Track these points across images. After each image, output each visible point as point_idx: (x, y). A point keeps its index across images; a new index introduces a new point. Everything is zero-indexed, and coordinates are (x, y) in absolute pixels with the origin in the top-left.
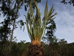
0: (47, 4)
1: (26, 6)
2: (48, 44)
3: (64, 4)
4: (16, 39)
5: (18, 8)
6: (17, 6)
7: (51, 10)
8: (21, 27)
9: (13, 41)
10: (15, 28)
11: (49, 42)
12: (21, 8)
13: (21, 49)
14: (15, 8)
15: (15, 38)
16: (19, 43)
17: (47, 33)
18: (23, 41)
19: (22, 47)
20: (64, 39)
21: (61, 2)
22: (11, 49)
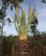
0: (30, 6)
1: (12, 7)
2: (32, 36)
3: (44, 3)
4: (5, 34)
5: (5, 8)
6: (4, 7)
7: (34, 11)
8: (9, 24)
9: (3, 35)
10: (4, 25)
11: (33, 34)
12: (8, 8)
13: (10, 41)
14: (3, 9)
15: (4, 32)
16: (8, 37)
17: (31, 28)
18: (11, 35)
19: (10, 40)
20: (45, 32)
21: (41, 2)
22: (2, 41)
